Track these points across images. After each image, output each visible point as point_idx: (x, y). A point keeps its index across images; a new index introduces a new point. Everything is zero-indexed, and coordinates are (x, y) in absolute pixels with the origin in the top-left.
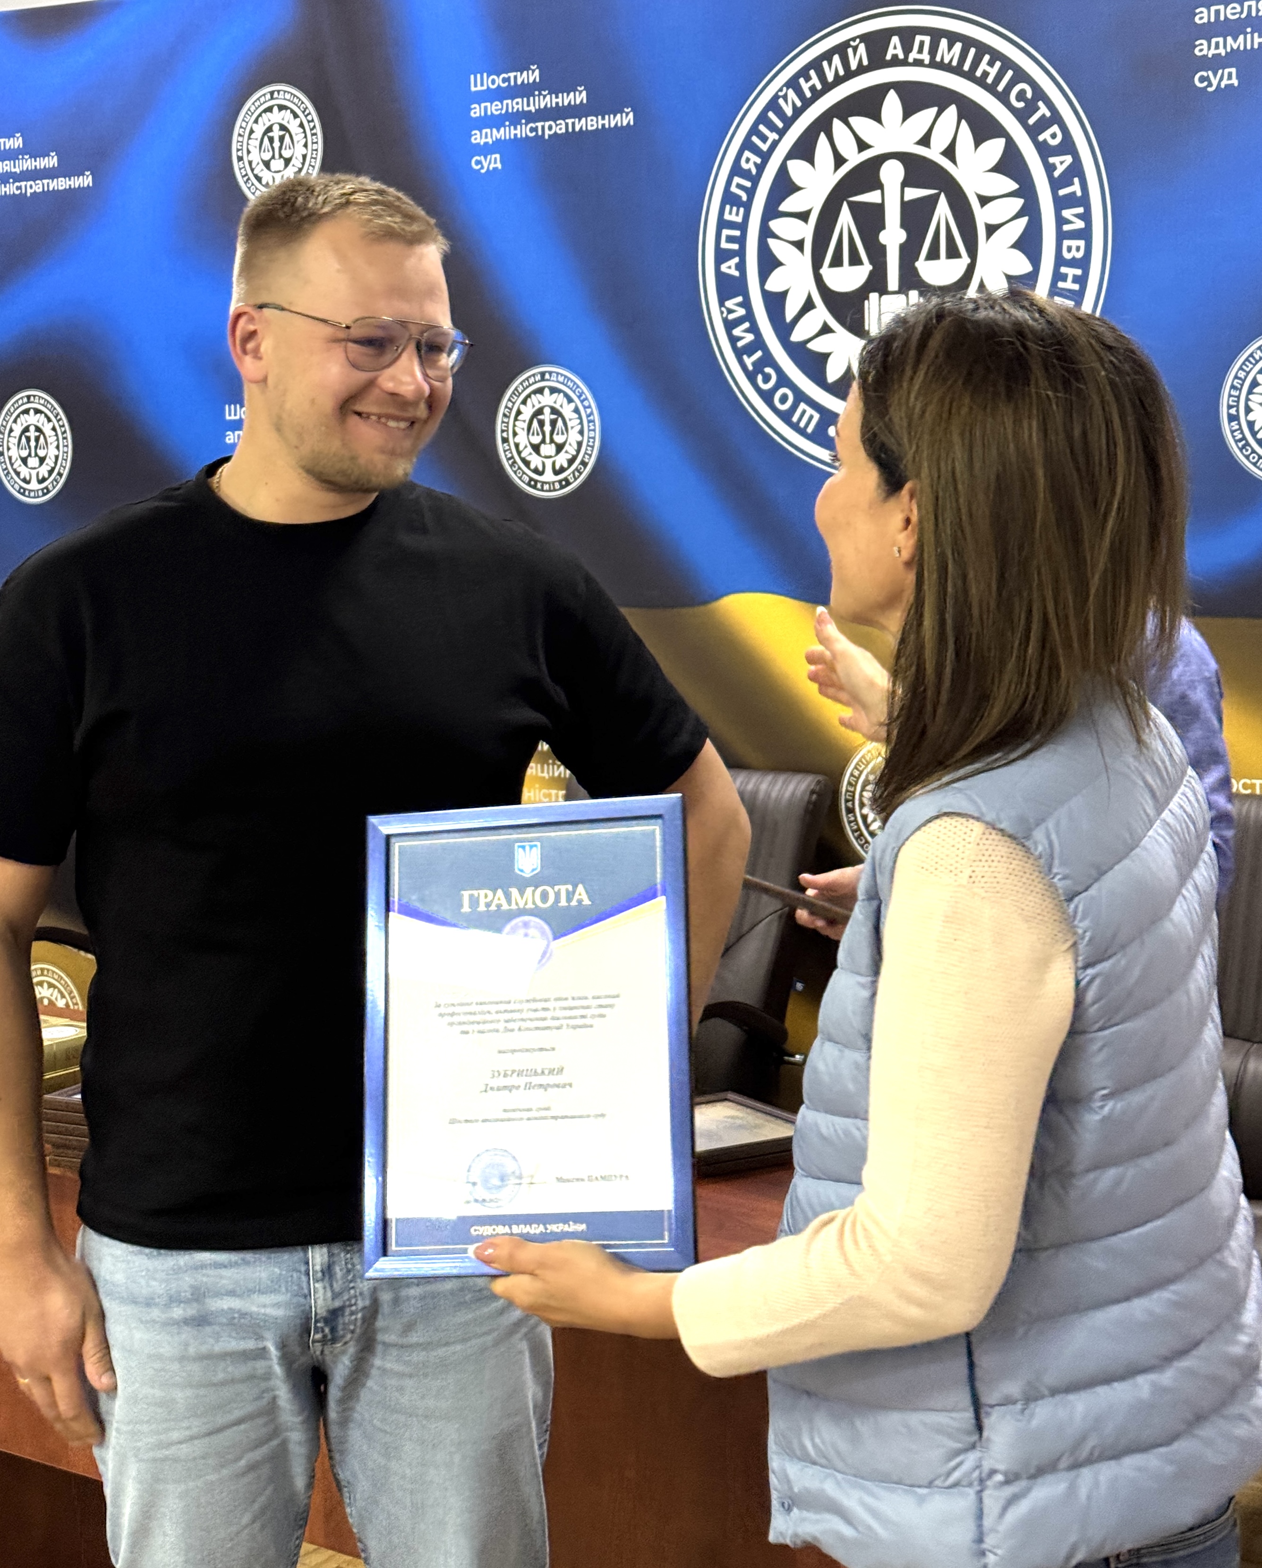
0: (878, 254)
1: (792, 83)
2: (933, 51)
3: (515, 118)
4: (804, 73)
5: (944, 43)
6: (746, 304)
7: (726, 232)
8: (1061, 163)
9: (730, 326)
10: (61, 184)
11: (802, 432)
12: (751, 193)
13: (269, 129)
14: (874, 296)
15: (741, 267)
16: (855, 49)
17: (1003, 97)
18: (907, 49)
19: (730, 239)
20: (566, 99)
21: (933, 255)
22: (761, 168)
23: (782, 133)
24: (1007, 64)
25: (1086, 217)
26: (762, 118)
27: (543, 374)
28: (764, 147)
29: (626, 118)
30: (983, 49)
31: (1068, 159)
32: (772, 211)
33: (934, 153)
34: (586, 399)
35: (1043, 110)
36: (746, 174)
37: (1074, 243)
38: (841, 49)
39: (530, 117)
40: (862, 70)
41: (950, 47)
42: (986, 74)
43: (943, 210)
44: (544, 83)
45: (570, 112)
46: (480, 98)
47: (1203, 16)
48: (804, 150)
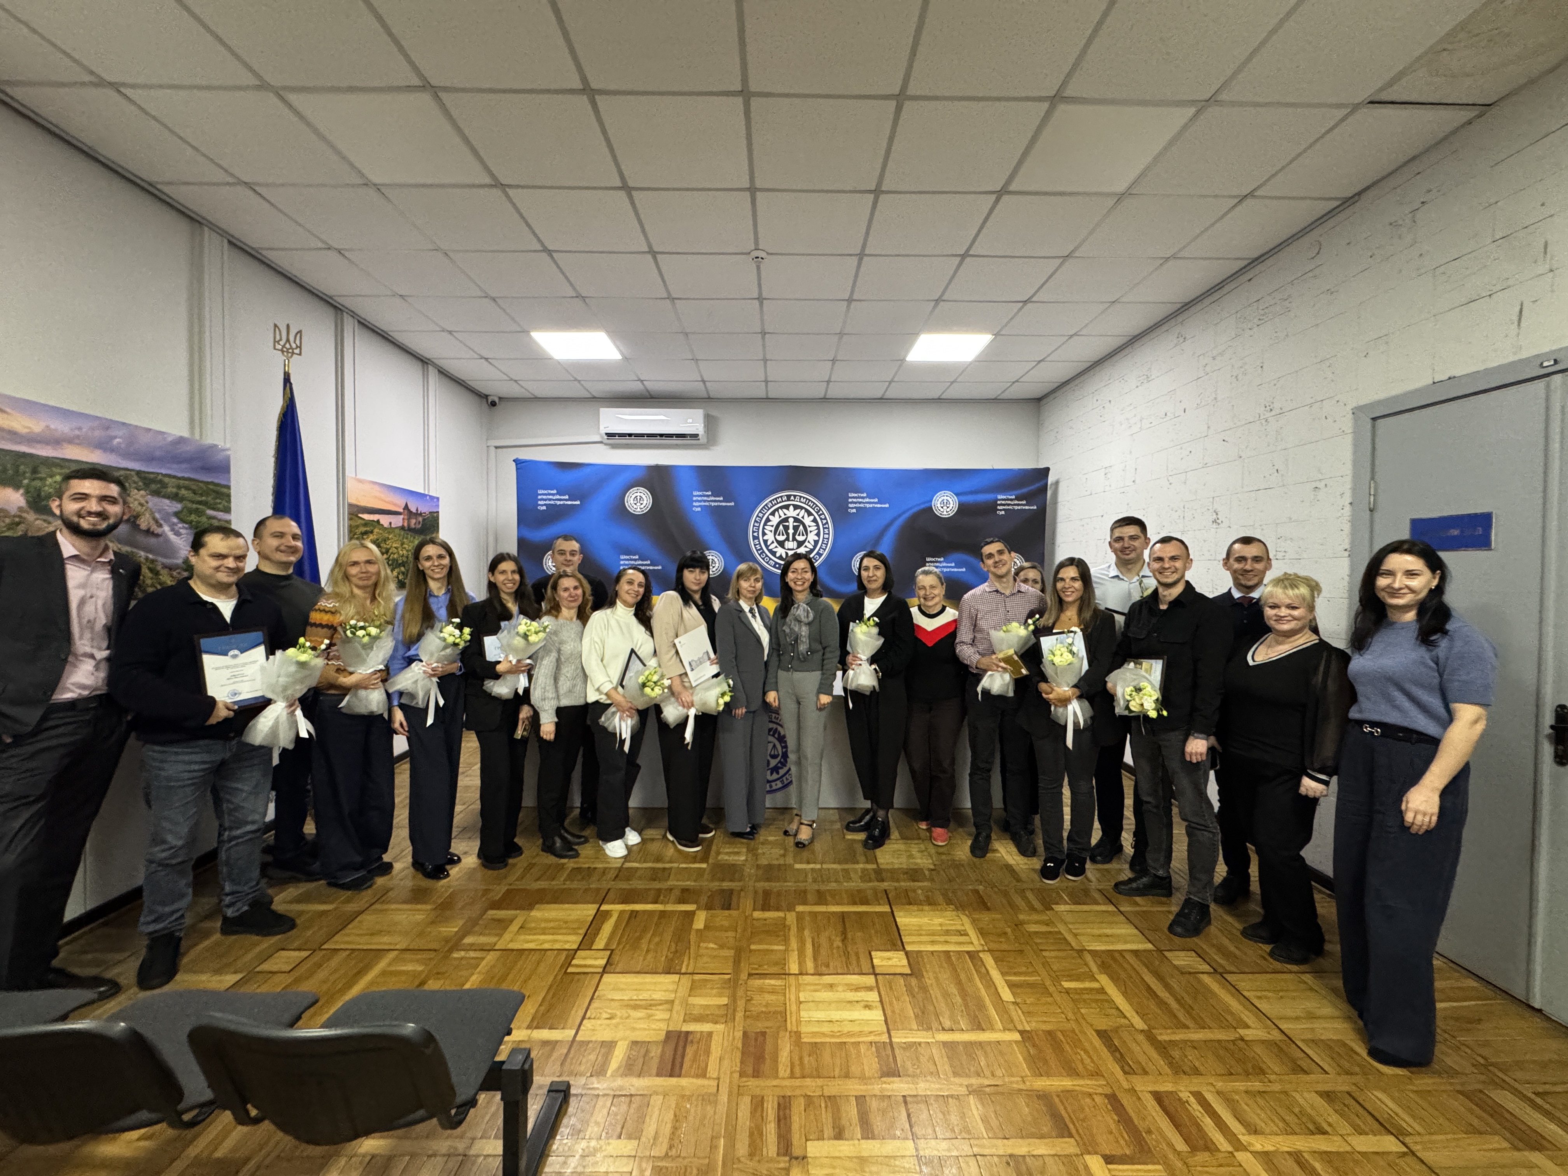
0: (788, 534)
1: (770, 502)
2: (800, 499)
3: (705, 501)
4: (773, 500)
5: (802, 498)
6: (759, 541)
7: (755, 528)
8: (824, 521)
9: (755, 545)
10: (570, 503)
12: (761, 521)
13: (636, 496)
14: (787, 542)
15: (758, 534)
16: (784, 497)
17: (813, 509)
18: (795, 499)
20: (718, 499)
21: (799, 535)
22: (763, 517)
23: (768, 511)
24: (814, 503)
25: (829, 531)
26: (764, 508)
27: (710, 553)
28: (764, 513)
29: (733, 504)
30: (810, 500)
31: (826, 521)
32: (765, 524)
33: (800, 517)
34: (721, 558)
35: (821, 512)
36: (760, 518)
37: (827, 535)
38: (781, 497)
39: (708, 501)
40: (785, 501)
42: (810, 504)
43: (801, 527)
44: (712, 495)
45: (718, 501)
46: (696, 496)
47: (850, 500)
48: (773, 514)
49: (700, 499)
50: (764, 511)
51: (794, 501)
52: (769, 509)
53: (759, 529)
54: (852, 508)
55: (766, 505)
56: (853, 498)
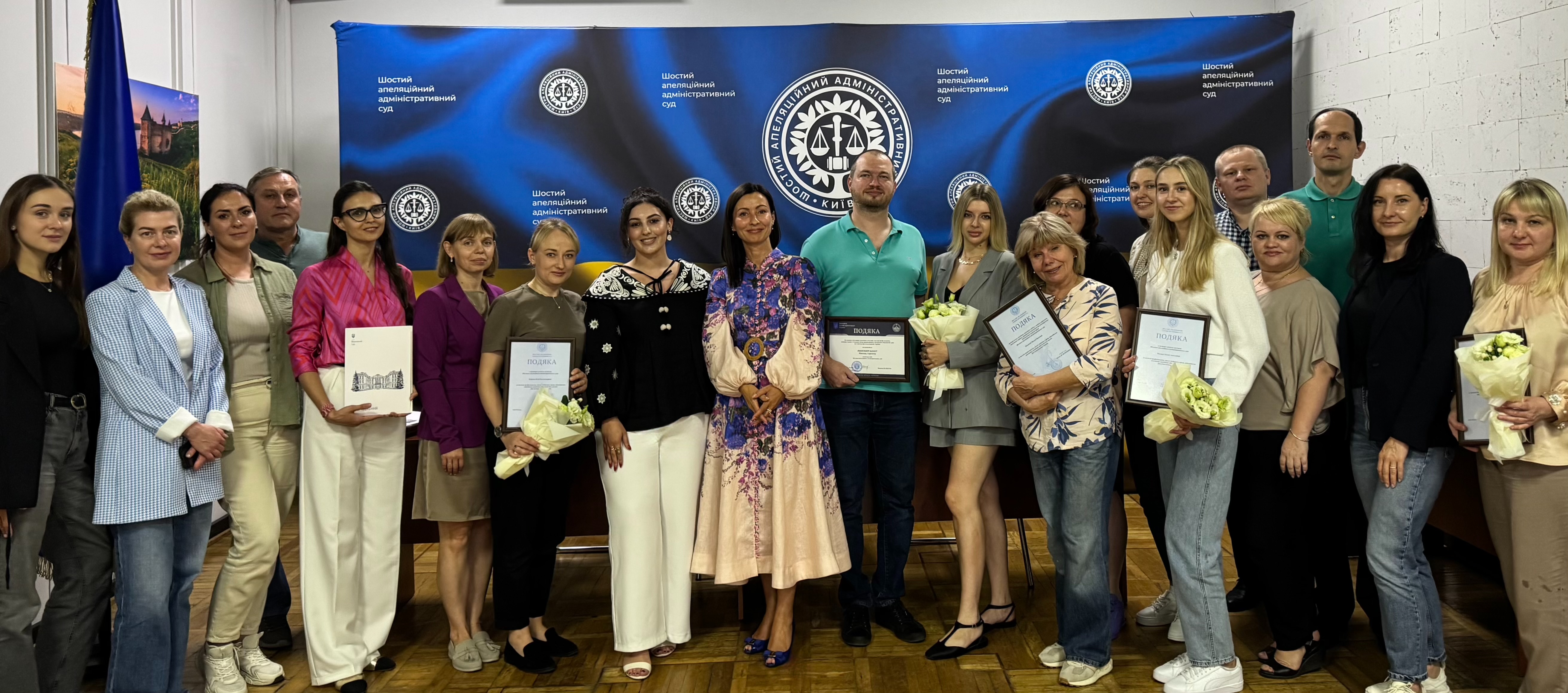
0: (832, 145)
1: (800, 88)
2: (852, 82)
3: (683, 90)
4: (804, 85)
5: (855, 81)
6: (782, 158)
7: (773, 134)
8: (896, 120)
9: (774, 166)
10: (438, 99)
11: (803, 201)
12: (784, 122)
13: (560, 85)
14: (830, 158)
15: (780, 146)
16: (823, 80)
17: (876, 99)
18: (843, 82)
19: (774, 137)
20: (705, 85)
21: (852, 145)
22: (787, 114)
23: (795, 104)
24: (877, 89)
25: (904, 136)
26: (788, 98)
27: (694, 180)
28: (789, 108)
29: (732, 94)
30: (869, 84)
31: (898, 119)
32: (791, 128)
33: (852, 114)
34: (715, 189)
35: (889, 104)
36: (782, 116)
37: (900, 144)
38: (818, 79)
39: (689, 90)
40: (825, 86)
41: (857, 83)
42: (870, 91)
43: (855, 131)
44: (697, 79)
45: (707, 90)
46: (666, 81)
47: (940, 81)
48: (804, 109)
49: (673, 86)
50: (789, 105)
51: (841, 85)
52: (798, 100)
53: (780, 137)
54: (944, 95)
55: (792, 94)
56: (946, 77)
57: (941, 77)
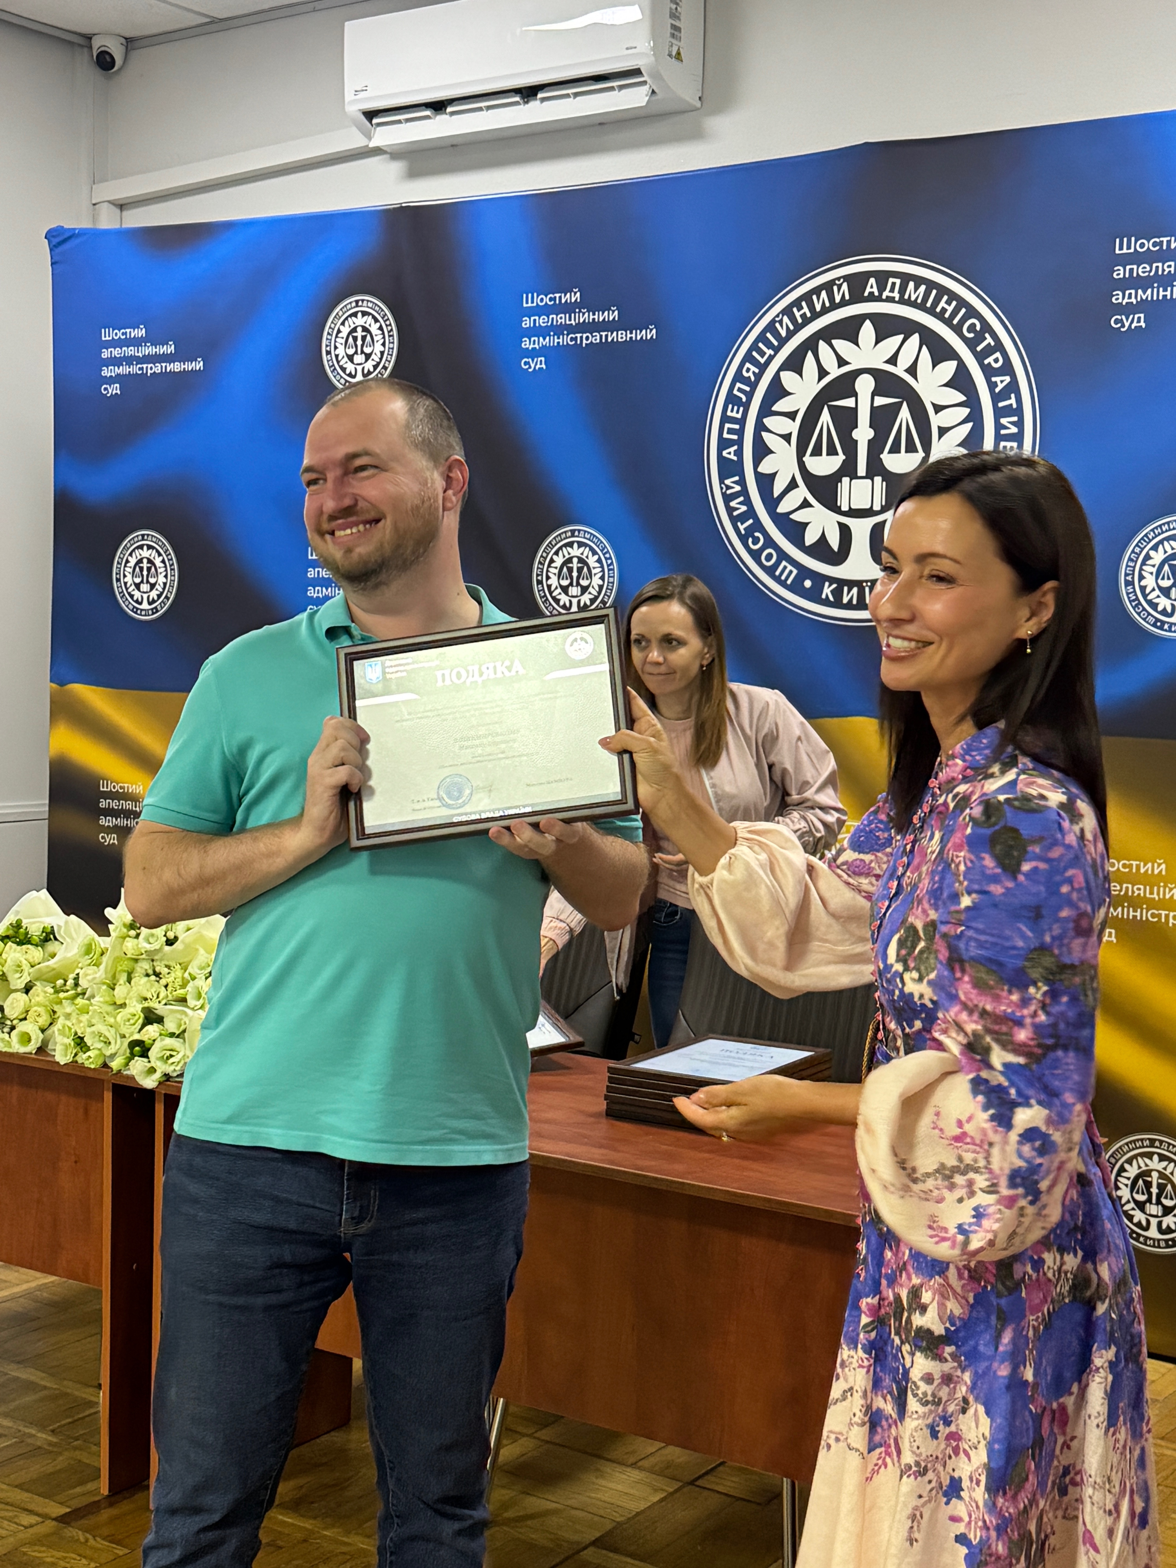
0: (850, 447)
1: (787, 311)
2: (902, 291)
5: (911, 285)
6: (742, 482)
7: (727, 426)
8: (1002, 381)
10: (177, 367)
13: (354, 330)
15: (739, 453)
16: (839, 287)
17: (957, 330)
18: (882, 289)
19: (730, 431)
20: (600, 317)
21: (895, 449)
22: (759, 377)
23: (777, 350)
25: (1020, 424)
26: (762, 337)
27: (573, 532)
28: (762, 361)
29: (651, 334)
31: (1007, 379)
32: (766, 410)
33: (899, 370)
34: (608, 552)
35: (989, 340)
36: (746, 381)
37: (1009, 444)
38: (828, 286)
40: (844, 303)
41: (916, 289)
43: (905, 413)
44: (586, 303)
45: (604, 327)
46: (531, 312)
47: (1120, 273)
48: (795, 364)
49: (542, 321)
50: (762, 354)
51: (879, 299)
52: (783, 342)
53: (741, 433)
54: (1129, 310)
55: (771, 327)
56: (1137, 258)
57: (1125, 260)
